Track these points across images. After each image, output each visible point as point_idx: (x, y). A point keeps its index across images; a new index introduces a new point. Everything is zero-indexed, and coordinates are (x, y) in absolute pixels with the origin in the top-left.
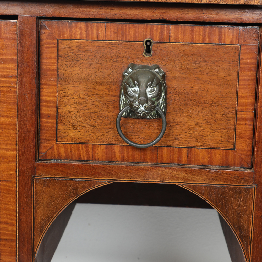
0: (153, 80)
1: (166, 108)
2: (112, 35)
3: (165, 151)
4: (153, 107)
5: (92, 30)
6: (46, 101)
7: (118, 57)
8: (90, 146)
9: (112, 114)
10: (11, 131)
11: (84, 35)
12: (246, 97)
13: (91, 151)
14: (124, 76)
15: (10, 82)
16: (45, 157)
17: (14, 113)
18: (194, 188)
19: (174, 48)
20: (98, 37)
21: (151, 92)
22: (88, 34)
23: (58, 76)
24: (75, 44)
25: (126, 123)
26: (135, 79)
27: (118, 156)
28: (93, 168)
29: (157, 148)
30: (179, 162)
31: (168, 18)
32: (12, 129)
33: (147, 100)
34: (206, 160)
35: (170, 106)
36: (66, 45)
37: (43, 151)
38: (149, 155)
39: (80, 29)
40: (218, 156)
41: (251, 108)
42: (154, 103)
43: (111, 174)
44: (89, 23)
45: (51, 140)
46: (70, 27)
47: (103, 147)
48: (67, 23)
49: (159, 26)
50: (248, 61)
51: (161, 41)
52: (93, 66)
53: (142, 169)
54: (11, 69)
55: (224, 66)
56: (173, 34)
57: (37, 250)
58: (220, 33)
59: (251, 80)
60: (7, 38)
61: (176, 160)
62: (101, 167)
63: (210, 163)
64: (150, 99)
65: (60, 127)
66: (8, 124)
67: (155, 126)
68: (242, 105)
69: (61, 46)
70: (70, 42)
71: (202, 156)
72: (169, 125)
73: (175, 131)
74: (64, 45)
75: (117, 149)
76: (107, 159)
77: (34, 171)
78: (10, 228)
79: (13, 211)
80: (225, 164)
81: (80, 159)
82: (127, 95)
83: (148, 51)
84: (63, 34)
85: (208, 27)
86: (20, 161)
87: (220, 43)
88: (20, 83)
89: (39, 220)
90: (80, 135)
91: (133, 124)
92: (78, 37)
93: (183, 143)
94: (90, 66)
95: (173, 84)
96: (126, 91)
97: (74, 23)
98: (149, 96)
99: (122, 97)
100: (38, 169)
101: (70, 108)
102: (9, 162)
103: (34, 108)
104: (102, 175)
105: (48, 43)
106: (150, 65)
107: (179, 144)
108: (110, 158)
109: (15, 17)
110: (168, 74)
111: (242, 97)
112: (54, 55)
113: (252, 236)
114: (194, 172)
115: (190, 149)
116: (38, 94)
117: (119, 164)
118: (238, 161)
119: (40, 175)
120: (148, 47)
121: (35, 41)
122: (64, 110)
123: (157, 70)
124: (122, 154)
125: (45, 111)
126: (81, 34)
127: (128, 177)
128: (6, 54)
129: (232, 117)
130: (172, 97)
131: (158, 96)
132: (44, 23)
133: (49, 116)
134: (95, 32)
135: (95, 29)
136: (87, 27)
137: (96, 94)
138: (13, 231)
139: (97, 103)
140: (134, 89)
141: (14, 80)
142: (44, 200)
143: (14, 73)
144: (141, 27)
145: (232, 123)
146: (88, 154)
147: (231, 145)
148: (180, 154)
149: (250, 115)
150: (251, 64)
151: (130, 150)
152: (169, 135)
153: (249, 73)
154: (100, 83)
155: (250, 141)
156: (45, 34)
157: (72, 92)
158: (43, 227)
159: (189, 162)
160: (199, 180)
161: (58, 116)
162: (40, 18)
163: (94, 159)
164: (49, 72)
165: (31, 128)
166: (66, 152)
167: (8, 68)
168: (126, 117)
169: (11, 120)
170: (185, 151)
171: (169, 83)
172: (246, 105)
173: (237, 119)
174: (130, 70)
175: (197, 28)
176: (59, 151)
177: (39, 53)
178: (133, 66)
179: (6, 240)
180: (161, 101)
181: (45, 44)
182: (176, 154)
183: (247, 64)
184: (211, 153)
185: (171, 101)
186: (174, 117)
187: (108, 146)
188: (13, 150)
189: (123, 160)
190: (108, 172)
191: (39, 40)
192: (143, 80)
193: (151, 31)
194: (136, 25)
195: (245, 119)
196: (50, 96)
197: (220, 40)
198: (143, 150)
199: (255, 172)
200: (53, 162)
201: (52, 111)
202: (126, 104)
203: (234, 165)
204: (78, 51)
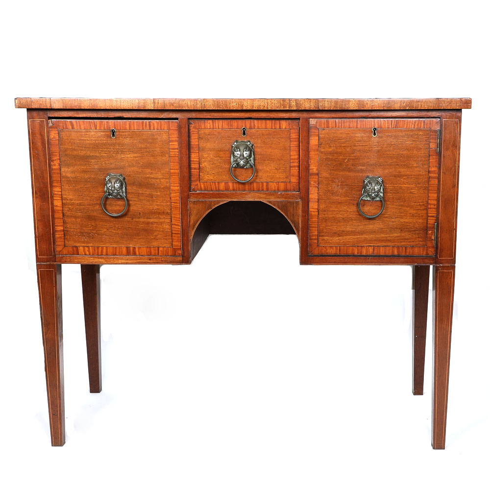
0: (247, 148)
1: (254, 162)
2: (225, 126)
3: (255, 184)
4: (247, 162)
5: (215, 123)
6: (193, 161)
7: (229, 137)
8: (217, 183)
9: (227, 166)
10: (176, 177)
11: (212, 127)
12: (295, 155)
13: (217, 186)
14: (232, 147)
15: (175, 152)
16: (194, 190)
17: (178, 167)
18: (270, 202)
19: (257, 131)
20: (218, 127)
21: (246, 154)
22: (213, 126)
23: (199, 148)
24: (207, 131)
25: (235, 171)
26: (237, 147)
27: (231, 188)
28: (219, 194)
29: (250, 183)
30: (263, 190)
31: (253, 117)
32: (177, 176)
33: (244, 158)
34: (276, 188)
35: (256, 161)
36: (203, 132)
37: (193, 187)
38: (247, 187)
39: (209, 123)
40: (282, 186)
41: (297, 161)
42: (248, 159)
43: (228, 197)
44: (214, 120)
45: (197, 181)
46: (204, 123)
47: (223, 183)
48: (203, 121)
49: (249, 121)
50: (294, 137)
51: (250, 128)
52: (217, 142)
53: (244, 194)
54: (176, 145)
55: (283, 140)
56: (256, 125)
57: (191, 238)
58: (280, 124)
59: (297, 146)
60: (173, 130)
61: (261, 189)
62: (223, 193)
63: (278, 190)
64: (246, 158)
65: (201, 174)
66: (174, 173)
67: (250, 171)
68: (293, 159)
69: (200, 132)
70: (205, 130)
71: (273, 186)
72: (257, 171)
73: (260, 174)
74: (202, 132)
75: (230, 185)
76: (225, 190)
77: (188, 197)
78: (177, 227)
79: (178, 218)
80: (286, 190)
81: (212, 190)
82: (234, 156)
83: (244, 134)
84: (201, 126)
85: (273, 121)
86: (182, 192)
87: (280, 128)
88: (181, 152)
89: (192, 222)
90: (211, 178)
91: (239, 171)
92: (209, 128)
93: (264, 180)
94: (215, 142)
95: (258, 150)
96: (233, 153)
97: (206, 121)
98: (245, 156)
99: (232, 157)
100: (191, 196)
101: (206, 164)
102: (175, 193)
103: (188, 164)
104: (224, 198)
105: (194, 131)
106: (245, 141)
107: (262, 180)
108: (227, 189)
109: (177, 119)
110: (255, 145)
111: (292, 155)
112: (197, 137)
113: (300, 226)
114: (270, 194)
115: (267, 183)
116: (189, 157)
117: (232, 192)
118: (292, 188)
119: (192, 199)
120: (244, 131)
121: (187, 130)
122: (203, 165)
123: (249, 143)
124: (233, 186)
125: (193, 166)
126: (210, 126)
127: (236, 198)
128: (173, 138)
129: (288, 166)
130: (257, 157)
131: (250, 156)
132: (191, 121)
133: (195, 169)
134: (217, 125)
135: (217, 123)
136: (213, 122)
137: (219, 156)
138: (179, 229)
139: (219, 161)
140: (237, 153)
141: (177, 150)
142: (194, 212)
143: (177, 147)
144: (240, 121)
145: (288, 168)
146: (216, 188)
147: (288, 180)
148: (263, 186)
149: (297, 164)
150: (296, 138)
151: (237, 184)
152: (257, 176)
153: (295, 143)
154: (221, 151)
155: (298, 178)
156: (192, 126)
157: (206, 155)
158: (194, 226)
159: (267, 189)
160: (273, 199)
161: (199, 168)
162: (189, 119)
163: (219, 190)
164: (194, 146)
165: (187, 175)
166: (204, 186)
167: (174, 145)
168: (234, 167)
169: (176, 171)
170: (265, 184)
171: (256, 150)
172: (294, 159)
173: (290, 167)
174: (235, 143)
175: (268, 121)
176: (201, 186)
177: (189, 136)
178: (237, 141)
179: (175, 233)
180: (252, 159)
181: (192, 131)
182: (261, 186)
183: (294, 138)
184: (278, 185)
185: (257, 159)
186: (260, 167)
187: (226, 183)
188: (177, 186)
189: (234, 190)
190: (227, 196)
191: (189, 130)
192: (242, 148)
193: (245, 123)
194: (237, 120)
195: (295, 166)
196: (196, 158)
197: (280, 126)
198: (244, 184)
199: (301, 193)
200: (198, 192)
201: (197, 166)
202: (234, 161)
203: (290, 190)
204: (209, 135)
